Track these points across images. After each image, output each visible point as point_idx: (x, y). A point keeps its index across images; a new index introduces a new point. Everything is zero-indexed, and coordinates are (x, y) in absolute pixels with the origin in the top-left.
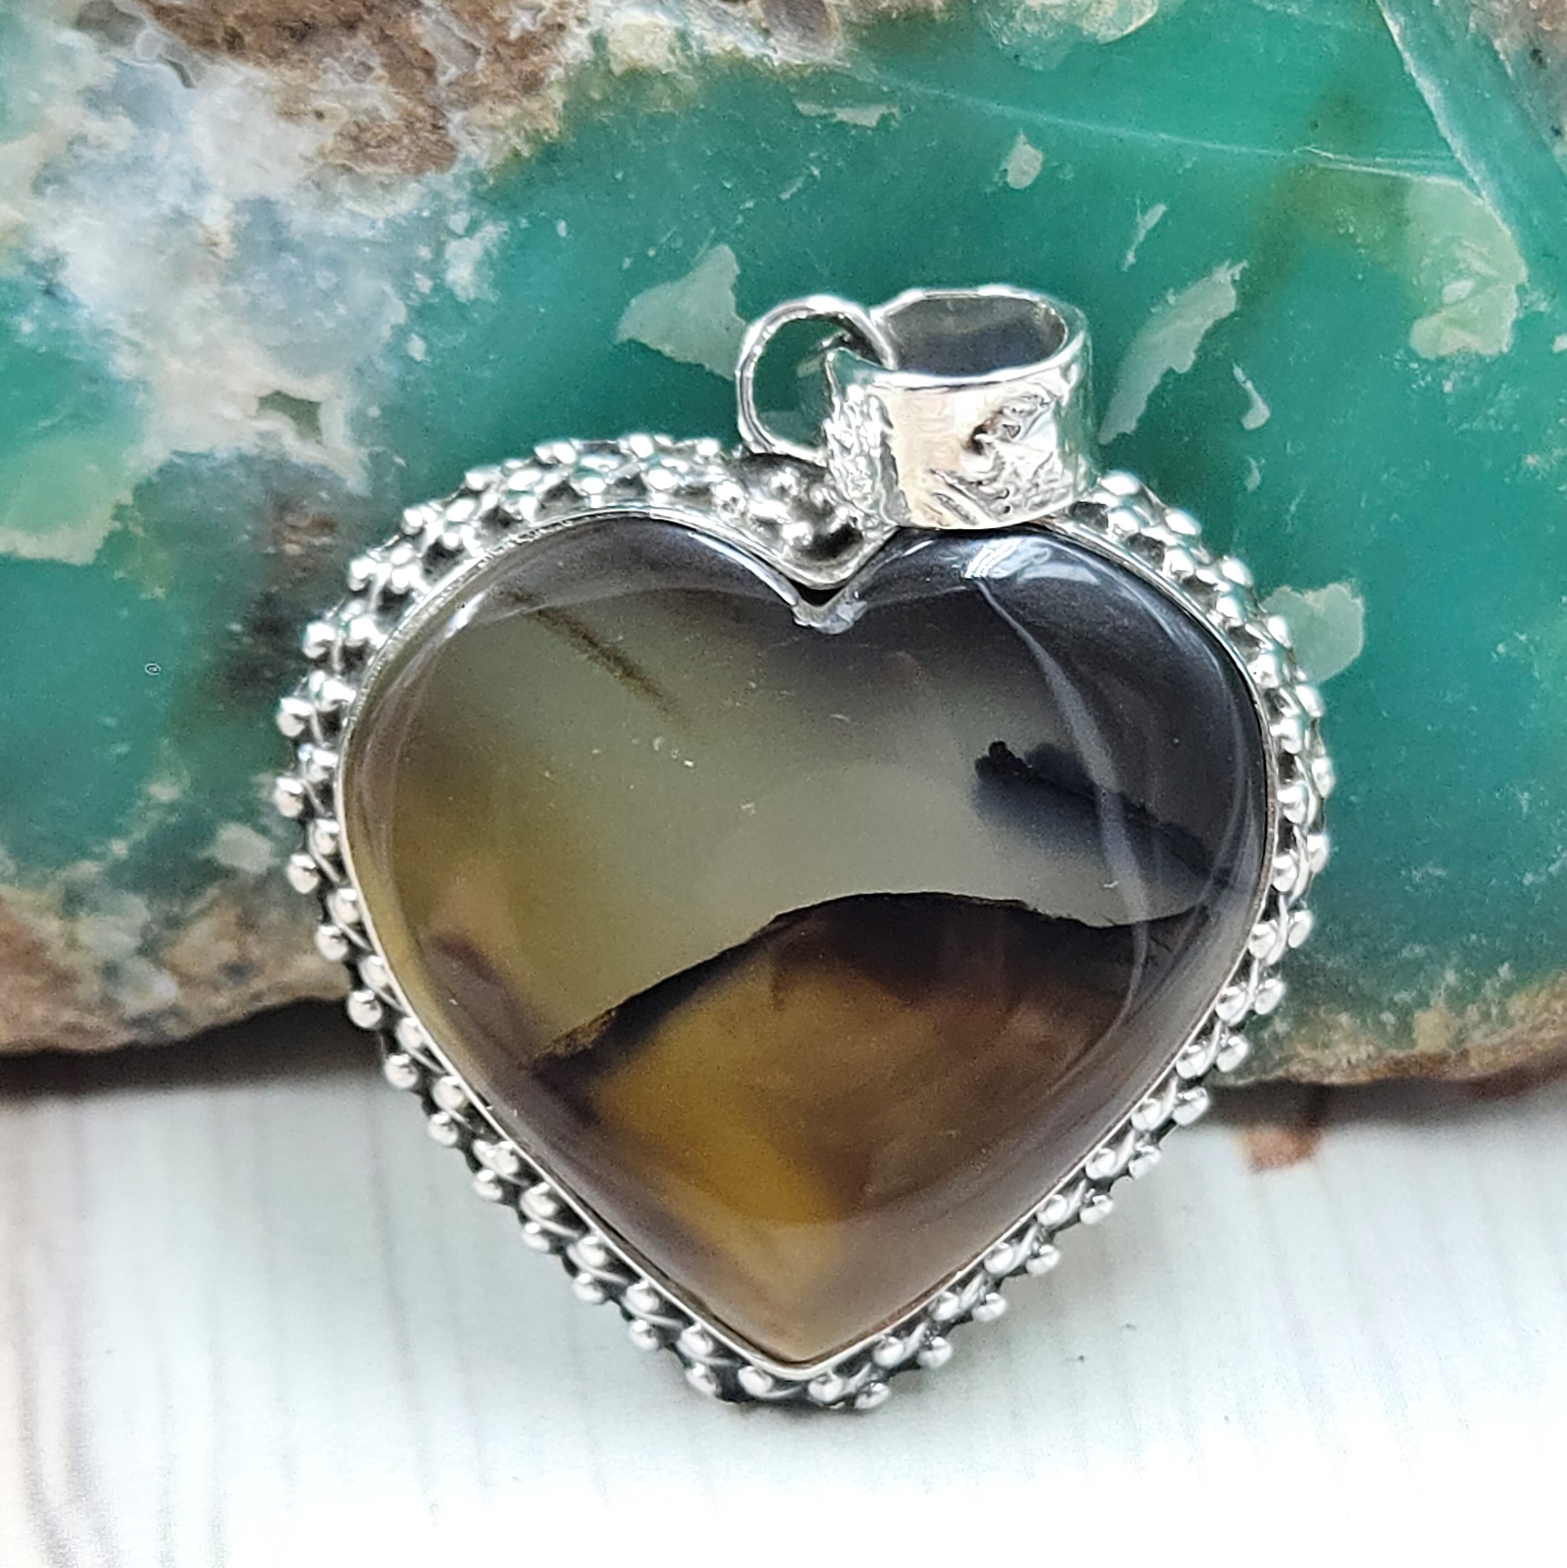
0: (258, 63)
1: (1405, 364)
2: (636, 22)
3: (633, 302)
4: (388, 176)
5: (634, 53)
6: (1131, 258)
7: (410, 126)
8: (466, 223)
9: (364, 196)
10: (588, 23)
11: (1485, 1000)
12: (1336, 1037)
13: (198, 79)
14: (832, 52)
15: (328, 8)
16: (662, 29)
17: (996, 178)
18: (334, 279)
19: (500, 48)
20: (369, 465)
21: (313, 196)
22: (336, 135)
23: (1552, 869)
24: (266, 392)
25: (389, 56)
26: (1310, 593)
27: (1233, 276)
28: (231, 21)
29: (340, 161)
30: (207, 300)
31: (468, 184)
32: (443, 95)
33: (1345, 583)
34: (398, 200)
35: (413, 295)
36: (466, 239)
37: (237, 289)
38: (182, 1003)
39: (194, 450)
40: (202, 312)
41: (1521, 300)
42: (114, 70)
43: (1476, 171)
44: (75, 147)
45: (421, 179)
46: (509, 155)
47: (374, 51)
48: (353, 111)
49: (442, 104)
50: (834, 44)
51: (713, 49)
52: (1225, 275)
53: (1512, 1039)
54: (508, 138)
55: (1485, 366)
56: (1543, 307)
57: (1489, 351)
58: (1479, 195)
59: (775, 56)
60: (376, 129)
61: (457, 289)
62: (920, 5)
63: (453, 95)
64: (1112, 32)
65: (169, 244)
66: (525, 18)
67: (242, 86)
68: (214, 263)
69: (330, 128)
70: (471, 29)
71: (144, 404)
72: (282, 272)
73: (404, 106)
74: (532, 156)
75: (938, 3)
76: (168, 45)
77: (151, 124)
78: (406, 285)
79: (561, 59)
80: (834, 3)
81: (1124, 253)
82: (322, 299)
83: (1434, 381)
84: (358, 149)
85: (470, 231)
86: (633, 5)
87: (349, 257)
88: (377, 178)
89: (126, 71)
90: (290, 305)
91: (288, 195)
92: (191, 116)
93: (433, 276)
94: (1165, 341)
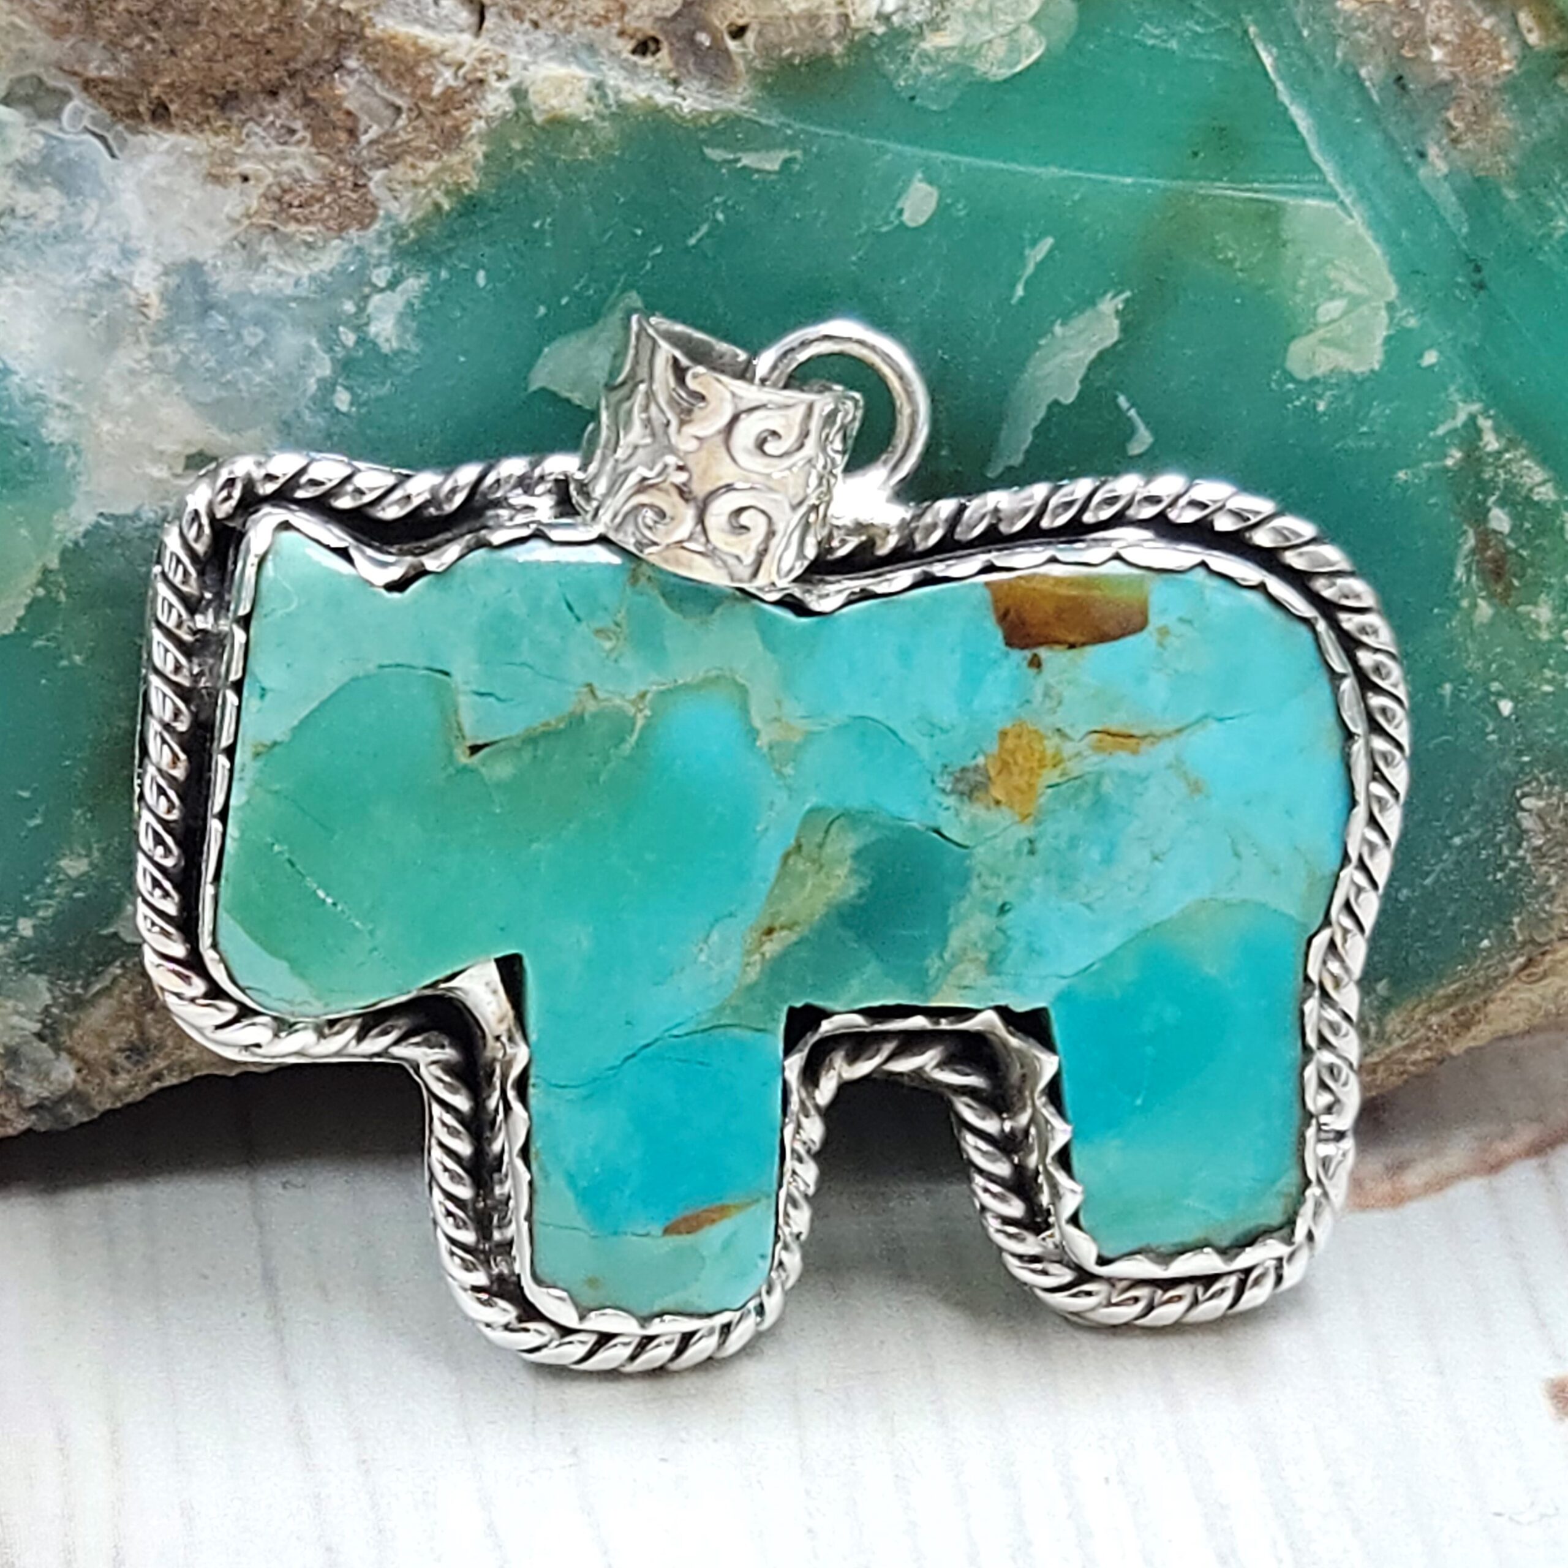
0: (185, 131)
1: (1280, 384)
2: (553, 73)
3: (546, 350)
4: (311, 234)
5: (554, 102)
6: (1020, 291)
7: (332, 185)
8: (387, 277)
9: (289, 255)
10: (507, 77)
13: (121, 150)
14: (738, 98)
15: (251, 75)
16: (579, 79)
17: (893, 216)
18: (261, 335)
19: (421, 104)
21: (238, 257)
22: (261, 195)
23: (1428, 881)
24: (193, 450)
25: (310, 117)
27: (1115, 306)
28: (156, 91)
29: (264, 221)
30: (138, 361)
31: (388, 236)
32: (365, 153)
34: (321, 257)
35: (337, 349)
36: (389, 293)
37: (167, 348)
38: (81, 1087)
39: (117, 512)
40: (132, 372)
41: (1391, 319)
42: (41, 141)
43: (1349, 193)
45: (344, 234)
46: (430, 208)
47: (297, 113)
48: (276, 174)
49: (363, 164)
50: (740, 90)
51: (627, 97)
52: (1109, 305)
54: (429, 193)
55: (1357, 382)
56: (1412, 322)
57: (1360, 369)
58: (1351, 217)
59: (685, 104)
60: (299, 190)
61: (380, 341)
62: (823, 50)
63: (375, 155)
64: (1002, 71)
65: (101, 308)
66: (448, 74)
67: (168, 152)
68: (143, 324)
69: (255, 190)
70: (394, 88)
71: (74, 466)
72: (210, 331)
73: (325, 166)
74: (452, 209)
75: (838, 48)
76: (93, 117)
77: (79, 192)
78: (330, 339)
79: (482, 112)
80: (741, 50)
81: (1012, 286)
82: (250, 354)
83: (1308, 401)
84: (282, 210)
85: (392, 285)
86: (550, 59)
87: (275, 313)
88: (299, 237)
89: (54, 142)
90: (219, 363)
91: (215, 257)
92: (119, 183)
93: (356, 329)
94: (1051, 372)
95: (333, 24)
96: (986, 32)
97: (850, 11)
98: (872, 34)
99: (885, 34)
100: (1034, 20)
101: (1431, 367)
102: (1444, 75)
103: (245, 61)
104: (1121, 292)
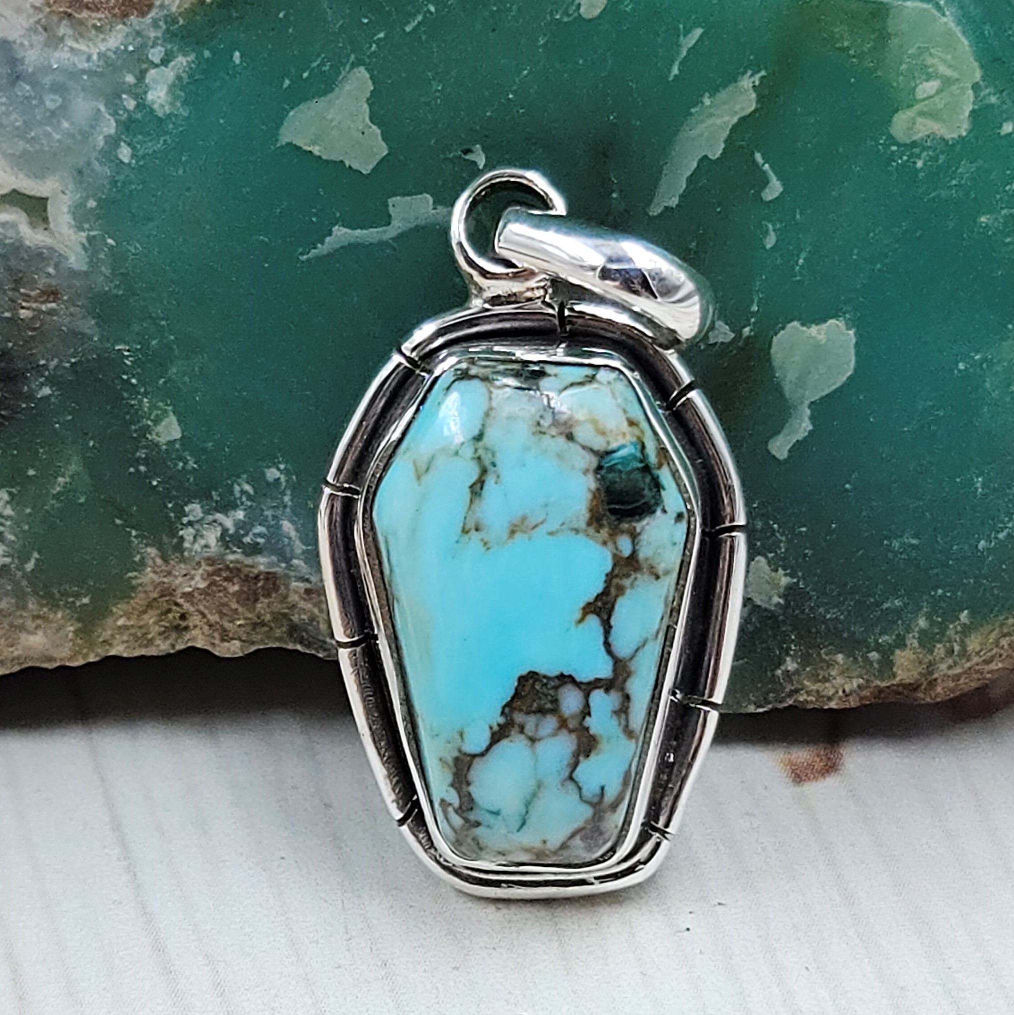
1: (886, 146)
3: (292, 113)
4: (100, 20)
6: (675, 71)
8: (163, 54)
9: (82, 36)
11: (950, 641)
12: (833, 673)
17: (572, 9)
18: (59, 101)
20: (87, 244)
21: (41, 38)
23: (1001, 536)
26: (813, 326)
27: (754, 82)
29: (61, 9)
31: (161, 23)
33: (841, 319)
34: (107, 37)
35: (121, 112)
36: (163, 68)
41: (976, 96)
45: (125, 20)
46: (195, 1)
52: (747, 82)
53: (970, 669)
55: (947, 146)
56: (993, 100)
57: (951, 135)
58: (944, 15)
61: (156, 107)
72: (17, 96)
78: (115, 104)
81: (671, 65)
82: (50, 117)
83: (907, 161)
85: (165, 61)
87: (71, 84)
88: (91, 23)
90: (25, 122)
91: (23, 36)
93: (136, 96)
94: (701, 135)
101: (1010, 135)
104: (759, 71)
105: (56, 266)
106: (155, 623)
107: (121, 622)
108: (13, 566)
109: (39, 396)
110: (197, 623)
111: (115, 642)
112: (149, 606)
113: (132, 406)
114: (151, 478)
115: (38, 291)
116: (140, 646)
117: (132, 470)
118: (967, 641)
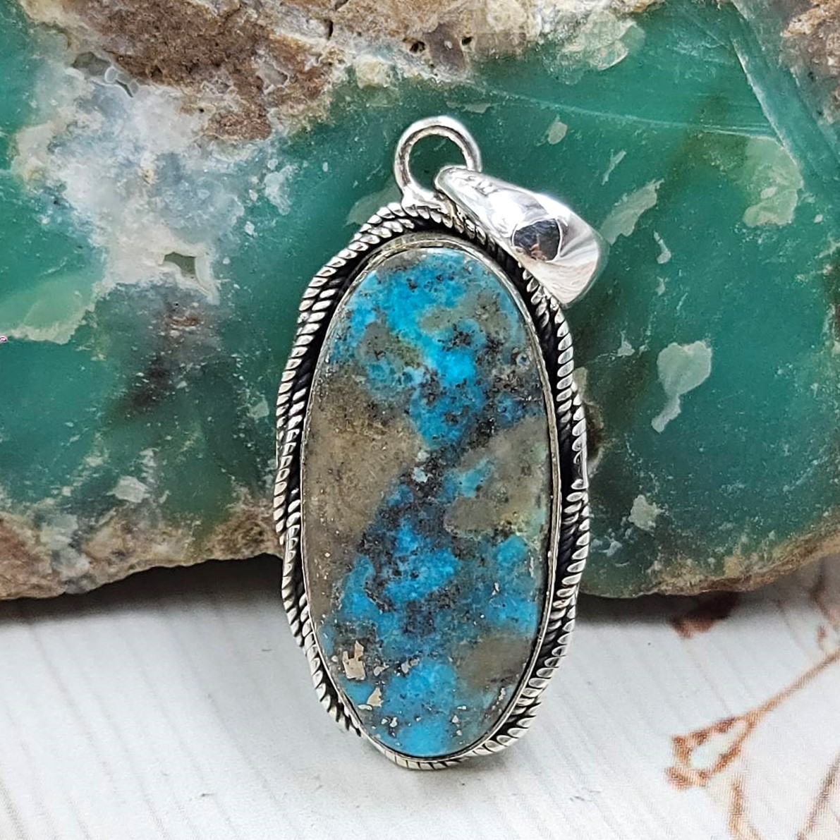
0: (169, 84)
1: (740, 230)
2: (369, 61)
3: (357, 204)
4: (236, 140)
5: (369, 77)
6: (606, 179)
7: (248, 115)
8: (276, 165)
9: (224, 152)
10: (344, 62)
11: (761, 550)
12: (684, 571)
13: (134, 92)
14: (465, 76)
15: (207, 56)
16: (383, 65)
17: (543, 139)
18: (208, 193)
19: (298, 75)
20: (220, 288)
21: (197, 152)
22: (210, 120)
23: (797, 483)
24: (169, 252)
25: (238, 79)
26: (686, 346)
27: (656, 187)
28: (156, 62)
29: (211, 134)
30: (141, 205)
31: (276, 143)
32: (266, 99)
33: (704, 341)
34: (241, 153)
35: (248, 201)
36: (276, 173)
37: (158, 199)
38: (91, 572)
39: (127, 283)
40: (138, 211)
41: (800, 197)
42: (93, 88)
43: (782, 133)
44: (71, 128)
45: (253, 141)
46: (300, 129)
47: (230, 77)
49: (265, 104)
50: (466, 71)
51: (408, 75)
52: (652, 187)
53: (772, 569)
54: (300, 121)
55: (779, 230)
56: (811, 200)
57: (781, 223)
58: (783, 145)
59: (437, 78)
60: (230, 117)
61: (271, 198)
62: (510, 52)
63: (271, 99)
64: (604, 65)
65: (123, 177)
66: (313, 60)
67: (161, 96)
68: (146, 186)
69: (207, 117)
70: (284, 66)
71: (105, 259)
72: (181, 190)
73: (244, 105)
74: (312, 130)
75: (519, 51)
76: (120, 75)
77: (113, 116)
78: (244, 197)
79: (330, 80)
80: (467, 51)
81: (604, 175)
82: (202, 204)
83: (753, 238)
84: (221, 127)
85: (278, 168)
86: (367, 53)
87: (216, 182)
88: (230, 142)
89: (99, 88)
90: (185, 207)
91: (184, 151)
92: (134, 111)
93: (259, 191)
94: (620, 220)
95: (253, 31)
96: (596, 44)
97: (526, 32)
98: (537, 44)
99: (543, 45)
100: (622, 40)
101: (820, 223)
102: (834, 72)
103: (204, 48)
104: (658, 180)
105: (199, 301)
106: (243, 538)
107: (220, 537)
108: (151, 500)
109: (179, 387)
110: (270, 538)
111: (214, 550)
112: (239, 527)
113: (239, 394)
114: (247, 442)
115: (185, 318)
116: (231, 553)
117: (235, 436)
118: (773, 551)
